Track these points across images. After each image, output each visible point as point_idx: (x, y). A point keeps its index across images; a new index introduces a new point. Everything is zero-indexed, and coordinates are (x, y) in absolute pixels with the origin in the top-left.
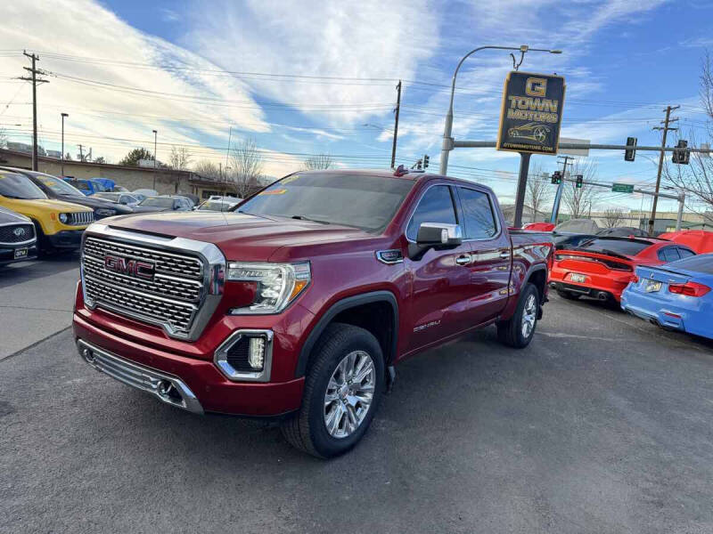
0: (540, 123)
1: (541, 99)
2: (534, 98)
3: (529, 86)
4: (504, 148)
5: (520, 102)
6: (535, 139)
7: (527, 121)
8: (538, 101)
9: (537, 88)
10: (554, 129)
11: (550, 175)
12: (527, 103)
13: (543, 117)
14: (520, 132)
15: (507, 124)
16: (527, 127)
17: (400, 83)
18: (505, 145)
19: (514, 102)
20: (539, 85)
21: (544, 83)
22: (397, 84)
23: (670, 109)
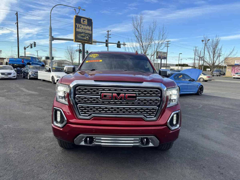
0: (86, 34)
1: (86, 26)
2: (84, 25)
3: (82, 21)
4: (76, 41)
5: (80, 26)
6: (85, 39)
7: (82, 33)
8: (85, 26)
9: (84, 22)
10: (91, 36)
11: (78, 50)
12: (82, 26)
13: (87, 32)
14: (81, 36)
15: (77, 33)
16: (82, 35)
17: (17, 12)
18: (77, 40)
19: (78, 26)
20: (85, 21)
21: (86, 20)
22: (16, 13)
23: (108, 31)
